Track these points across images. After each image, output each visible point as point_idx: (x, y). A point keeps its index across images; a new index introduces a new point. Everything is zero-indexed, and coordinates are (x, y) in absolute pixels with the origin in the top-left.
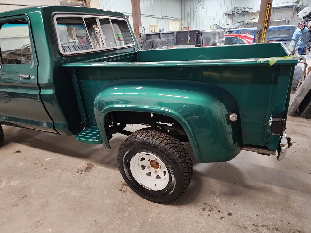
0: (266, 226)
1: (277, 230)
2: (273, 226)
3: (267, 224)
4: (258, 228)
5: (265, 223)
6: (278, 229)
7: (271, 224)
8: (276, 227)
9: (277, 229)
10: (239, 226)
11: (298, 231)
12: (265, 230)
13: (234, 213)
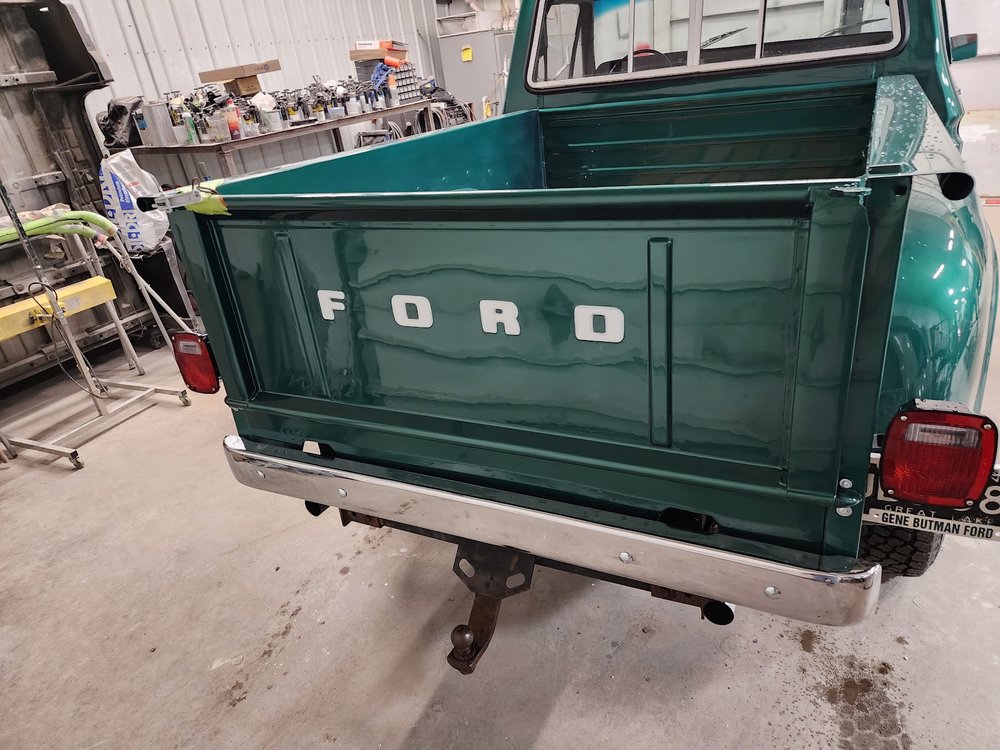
0: (284, 633)
1: (265, 653)
2: (278, 648)
3: (289, 636)
4: (287, 616)
5: (294, 632)
6: (266, 656)
7: (288, 645)
8: (273, 654)
9: (268, 653)
10: (308, 582)
11: (239, 700)
12: (275, 627)
13: (346, 579)
